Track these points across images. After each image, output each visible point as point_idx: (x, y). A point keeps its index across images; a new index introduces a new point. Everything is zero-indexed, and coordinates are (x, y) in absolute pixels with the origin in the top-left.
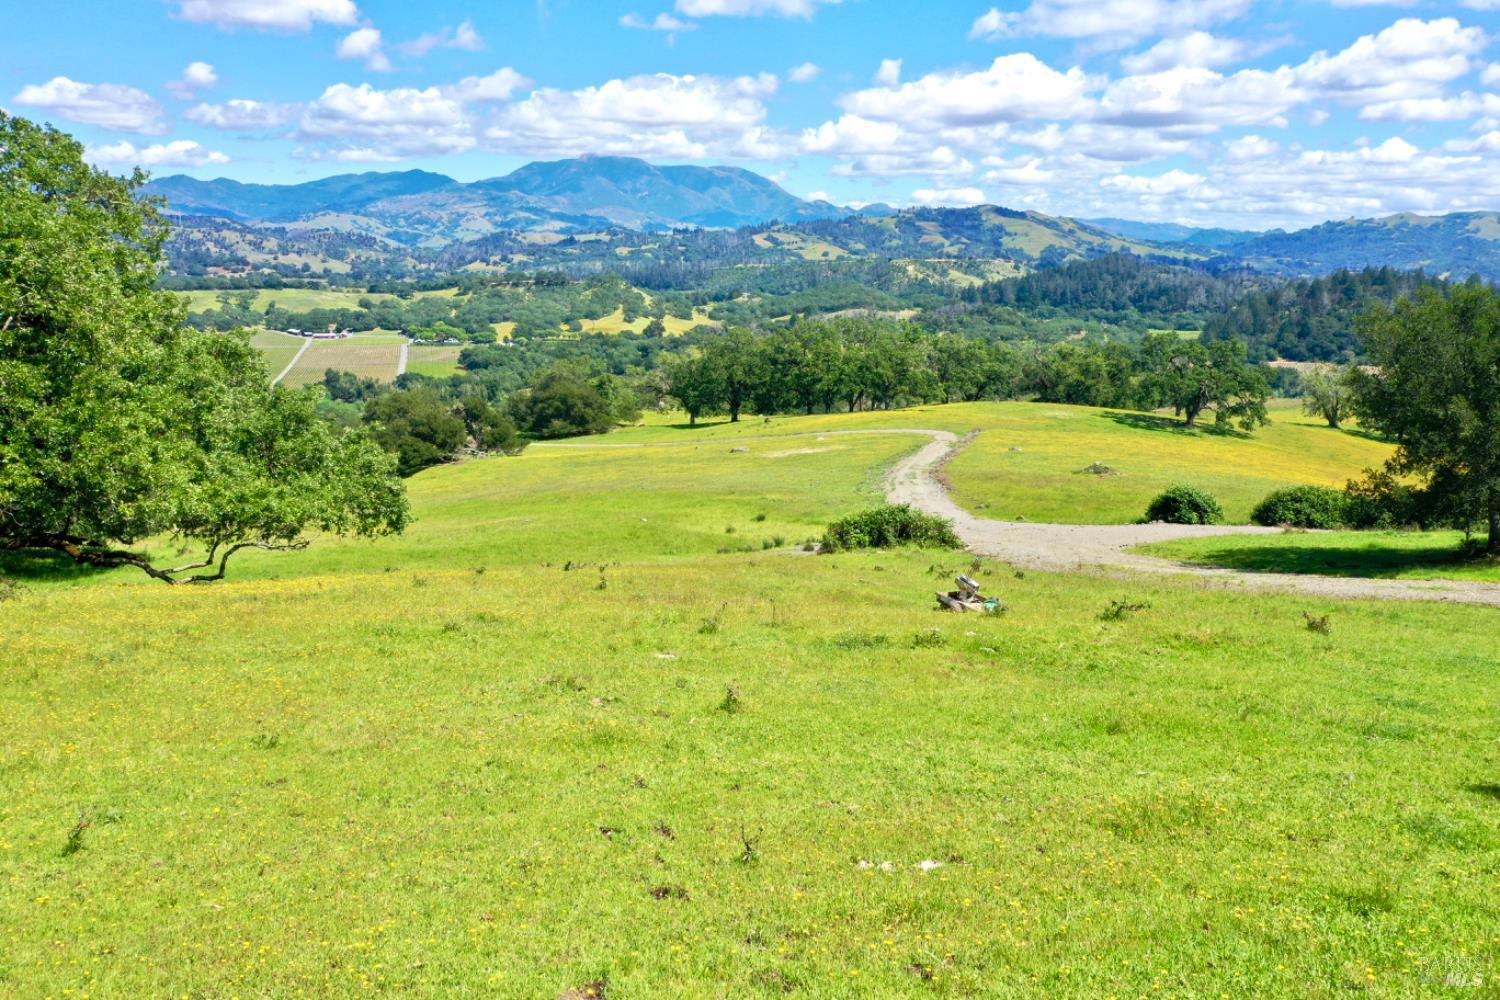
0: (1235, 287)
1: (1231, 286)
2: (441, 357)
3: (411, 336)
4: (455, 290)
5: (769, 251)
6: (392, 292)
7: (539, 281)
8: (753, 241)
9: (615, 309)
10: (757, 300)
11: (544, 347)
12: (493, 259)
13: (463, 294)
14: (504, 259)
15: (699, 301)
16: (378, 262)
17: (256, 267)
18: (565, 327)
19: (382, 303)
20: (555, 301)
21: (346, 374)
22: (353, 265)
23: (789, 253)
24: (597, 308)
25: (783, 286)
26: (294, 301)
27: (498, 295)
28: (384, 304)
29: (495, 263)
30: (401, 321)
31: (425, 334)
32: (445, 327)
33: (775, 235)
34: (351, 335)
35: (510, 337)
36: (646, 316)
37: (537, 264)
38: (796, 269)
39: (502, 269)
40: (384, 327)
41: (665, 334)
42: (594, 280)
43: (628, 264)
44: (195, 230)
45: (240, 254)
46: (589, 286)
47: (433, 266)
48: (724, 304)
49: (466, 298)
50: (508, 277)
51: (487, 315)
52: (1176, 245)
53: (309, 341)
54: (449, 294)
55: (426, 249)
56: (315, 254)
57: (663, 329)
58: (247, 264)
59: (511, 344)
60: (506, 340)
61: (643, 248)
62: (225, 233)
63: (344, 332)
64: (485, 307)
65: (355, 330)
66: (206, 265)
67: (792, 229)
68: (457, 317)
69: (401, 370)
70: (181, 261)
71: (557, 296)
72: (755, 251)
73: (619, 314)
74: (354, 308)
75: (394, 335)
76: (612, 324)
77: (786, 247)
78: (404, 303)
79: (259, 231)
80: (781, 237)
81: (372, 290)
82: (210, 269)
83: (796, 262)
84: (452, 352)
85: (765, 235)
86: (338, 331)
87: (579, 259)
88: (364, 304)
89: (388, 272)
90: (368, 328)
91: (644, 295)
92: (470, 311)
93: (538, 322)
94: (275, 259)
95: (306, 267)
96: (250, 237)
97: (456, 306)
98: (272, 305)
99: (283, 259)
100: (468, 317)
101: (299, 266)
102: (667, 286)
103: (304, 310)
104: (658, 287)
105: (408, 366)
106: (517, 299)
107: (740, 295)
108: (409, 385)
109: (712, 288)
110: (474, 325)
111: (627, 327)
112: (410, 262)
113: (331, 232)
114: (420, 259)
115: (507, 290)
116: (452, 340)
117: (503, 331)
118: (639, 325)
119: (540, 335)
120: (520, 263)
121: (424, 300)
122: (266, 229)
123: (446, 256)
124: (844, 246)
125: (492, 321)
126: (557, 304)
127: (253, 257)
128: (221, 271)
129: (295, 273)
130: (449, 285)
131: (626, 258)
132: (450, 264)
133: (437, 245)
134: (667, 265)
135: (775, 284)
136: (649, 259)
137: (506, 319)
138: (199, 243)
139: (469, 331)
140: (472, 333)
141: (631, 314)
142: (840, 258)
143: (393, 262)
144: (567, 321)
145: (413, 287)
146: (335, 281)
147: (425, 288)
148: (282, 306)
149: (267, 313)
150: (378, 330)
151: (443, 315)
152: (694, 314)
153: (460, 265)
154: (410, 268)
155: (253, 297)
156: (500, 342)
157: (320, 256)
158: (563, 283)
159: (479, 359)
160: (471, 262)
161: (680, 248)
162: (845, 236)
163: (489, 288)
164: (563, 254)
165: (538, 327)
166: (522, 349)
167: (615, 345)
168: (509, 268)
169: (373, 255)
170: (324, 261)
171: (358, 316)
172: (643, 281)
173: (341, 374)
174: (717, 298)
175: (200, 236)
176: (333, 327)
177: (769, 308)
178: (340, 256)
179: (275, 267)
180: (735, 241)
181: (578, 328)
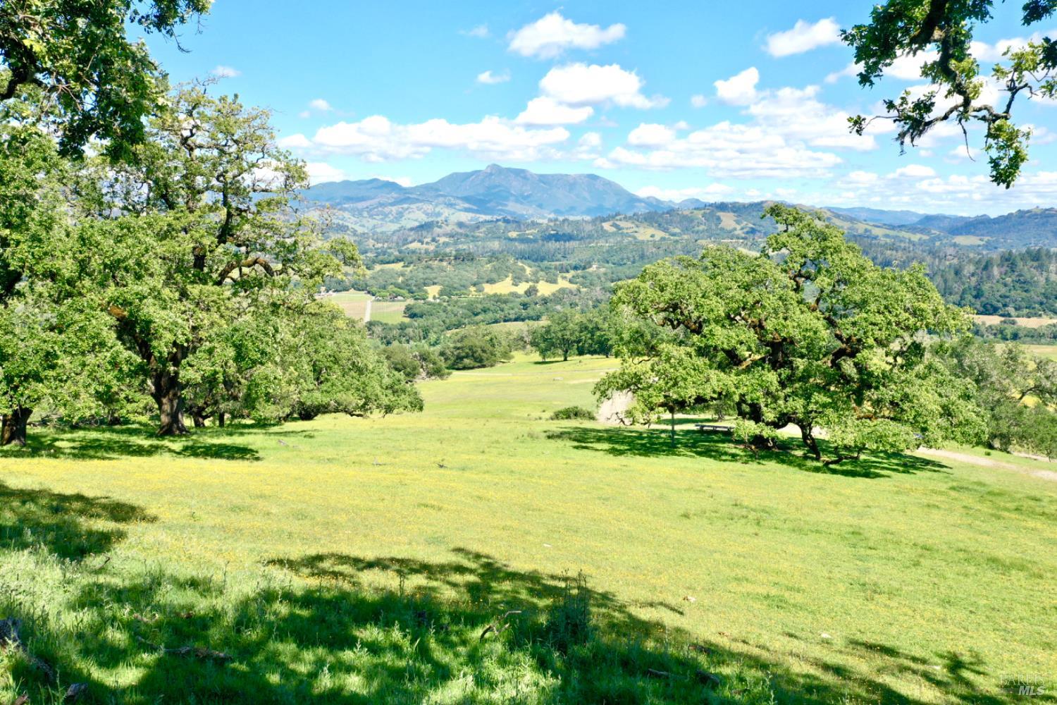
2: (393, 309)
3: (373, 295)
4: (401, 264)
5: (614, 234)
7: (457, 257)
8: (602, 227)
9: (507, 276)
10: (603, 270)
11: (459, 304)
12: (425, 240)
13: (407, 266)
14: (433, 240)
15: (564, 270)
18: (472, 289)
20: (467, 271)
23: (628, 235)
24: (494, 276)
25: (622, 259)
27: (429, 267)
29: (427, 243)
30: (367, 285)
31: (383, 294)
32: (396, 289)
33: (618, 223)
34: (335, 294)
35: (437, 296)
36: (527, 282)
37: (455, 243)
38: (631, 247)
39: (432, 247)
40: (356, 289)
41: (539, 294)
42: (493, 256)
43: (516, 244)
47: (386, 245)
48: (579, 272)
49: (409, 269)
50: (436, 254)
51: (422, 281)
54: (398, 267)
55: (382, 233)
57: (537, 291)
59: (438, 301)
60: (434, 298)
61: (527, 232)
63: (331, 292)
64: (421, 275)
65: (336, 291)
67: (630, 218)
68: (402, 282)
69: (368, 318)
71: (468, 268)
72: (604, 234)
73: (509, 280)
75: (362, 294)
76: (504, 287)
77: (625, 231)
78: (369, 272)
80: (622, 224)
83: (630, 242)
84: (400, 306)
85: (611, 223)
87: (483, 240)
91: (526, 267)
92: (411, 278)
93: (455, 285)
97: (403, 275)
100: (410, 282)
102: (542, 259)
104: (536, 260)
105: (371, 314)
106: (443, 270)
107: (591, 266)
108: (373, 328)
109: (572, 261)
110: (413, 288)
111: (514, 289)
112: (371, 242)
114: (377, 240)
115: (436, 264)
116: (399, 298)
117: (433, 291)
118: (522, 288)
119: (457, 295)
120: (444, 243)
121: (382, 270)
123: (395, 238)
124: (666, 230)
125: (425, 284)
126: (469, 273)
130: (398, 260)
131: (516, 240)
132: (397, 243)
133: (389, 230)
134: (543, 244)
135: (616, 259)
137: (434, 284)
140: (412, 293)
141: (517, 280)
142: (663, 239)
144: (474, 285)
145: (374, 261)
150: (352, 290)
151: (393, 281)
152: (559, 280)
153: (404, 245)
154: (371, 246)
156: (430, 299)
158: (472, 259)
159: (417, 311)
160: (411, 242)
161: (552, 232)
162: (667, 223)
163: (424, 262)
164: (473, 236)
165: (455, 289)
166: (445, 304)
167: (505, 302)
168: (437, 247)
171: (339, 281)
172: (523, 257)
174: (576, 268)
177: (610, 276)
180: (589, 228)
181: (480, 291)
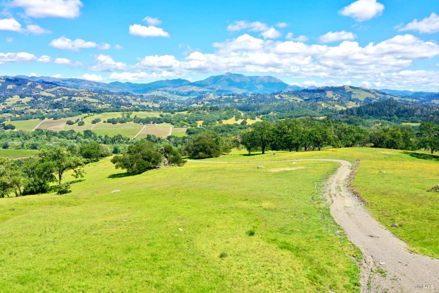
0: (431, 109)
1: (429, 109)
2: (181, 131)
3: (173, 125)
4: (187, 112)
5: (280, 100)
6: (169, 112)
7: (211, 109)
8: (274, 97)
9: (233, 117)
10: (275, 114)
11: (211, 128)
12: (199, 103)
13: (189, 113)
14: (202, 103)
15: (258, 115)
16: (167, 104)
17: (134, 106)
18: (217, 122)
19: (166, 115)
20: (215, 114)
21: (153, 136)
22: (160, 105)
23: (285, 100)
24: (227, 116)
25: (284, 110)
26: (142, 115)
27: (198, 113)
28: (167, 116)
29: (200, 104)
30: (171, 120)
31: (177, 124)
32: (183, 122)
33: (281, 95)
34: (157, 124)
35: (202, 125)
36: (242, 119)
37: (212, 104)
38: (288, 105)
39: (201, 106)
40: (166, 122)
41: (247, 124)
42: (227, 108)
43: (238, 104)
44: (119, 96)
45: (130, 102)
46: (225, 110)
47: (182, 105)
48: (265, 115)
49: (190, 114)
50: (202, 108)
51: (195, 119)
52: (409, 97)
53: (145, 126)
54: (185, 113)
55: (181, 100)
56: (150, 102)
57: (246, 123)
58: (132, 105)
59: (202, 127)
60: (200, 126)
61: (242, 99)
62: (127, 96)
63: (155, 124)
64: (195, 116)
65: (158, 123)
66: (121, 105)
67: (287, 93)
68: (187, 119)
69: (170, 134)
70: (114, 104)
71: (216, 113)
72: (275, 100)
73: (234, 118)
74: (158, 117)
75: (169, 124)
76: (231, 121)
77: (284, 99)
78: (172, 115)
79: (136, 96)
80: (283, 96)
81: (164, 112)
82: (121, 106)
83: (287, 103)
84: (184, 129)
85: (278, 95)
86: (153, 123)
87: (223, 103)
88: (161, 116)
89: (170, 107)
90: (162, 123)
91: (241, 113)
92: (191, 118)
93: (210, 121)
94: (140, 103)
95: (148, 106)
96: (133, 98)
97: (187, 116)
98: (136, 116)
99: (141, 104)
100: (190, 119)
101: (146, 105)
102: (249, 110)
103: (144, 117)
104: (246, 111)
105: (172, 133)
106: (204, 114)
107: (270, 113)
108: (171, 139)
109: (262, 111)
111: (236, 122)
112: (176, 104)
113: (155, 96)
114: (179, 103)
115: (201, 111)
116: (185, 126)
117: (200, 123)
118: (239, 122)
119: (210, 125)
120: (207, 104)
121: (178, 114)
122: (138, 96)
123: (186, 102)
124: (302, 98)
125: (197, 120)
126: (216, 115)
127: (134, 103)
128: (125, 107)
129: (144, 107)
130: (185, 110)
131: (237, 102)
132: (187, 104)
133: (184, 99)
134: (249, 104)
135: (281, 110)
136: (244, 103)
137: (201, 120)
138: (120, 99)
139: (190, 123)
140: (190, 124)
141: (237, 118)
142: (301, 102)
143: (171, 104)
144: (218, 120)
145: (176, 111)
146: (154, 109)
147: (179, 111)
148: (139, 117)
149: (134, 118)
150: (164, 123)
151: (183, 119)
152: (256, 118)
153: (190, 105)
154: (176, 106)
155: (131, 114)
156: (199, 127)
157: (152, 103)
158: (218, 109)
159: (192, 131)
160: (193, 104)
161: (253, 99)
162: (303, 95)
163: (196, 111)
164: (219, 101)
165: (210, 122)
166: (204, 128)
167: (232, 127)
168: (203, 106)
169: (166, 102)
170: (153, 104)
171: (159, 119)
172: (242, 109)
173: (152, 136)
174: (263, 114)
175: (120, 97)
176: (152, 122)
177: (279, 116)
178: (157, 103)
179: (139, 106)
180: (269, 97)
181: (221, 123)
